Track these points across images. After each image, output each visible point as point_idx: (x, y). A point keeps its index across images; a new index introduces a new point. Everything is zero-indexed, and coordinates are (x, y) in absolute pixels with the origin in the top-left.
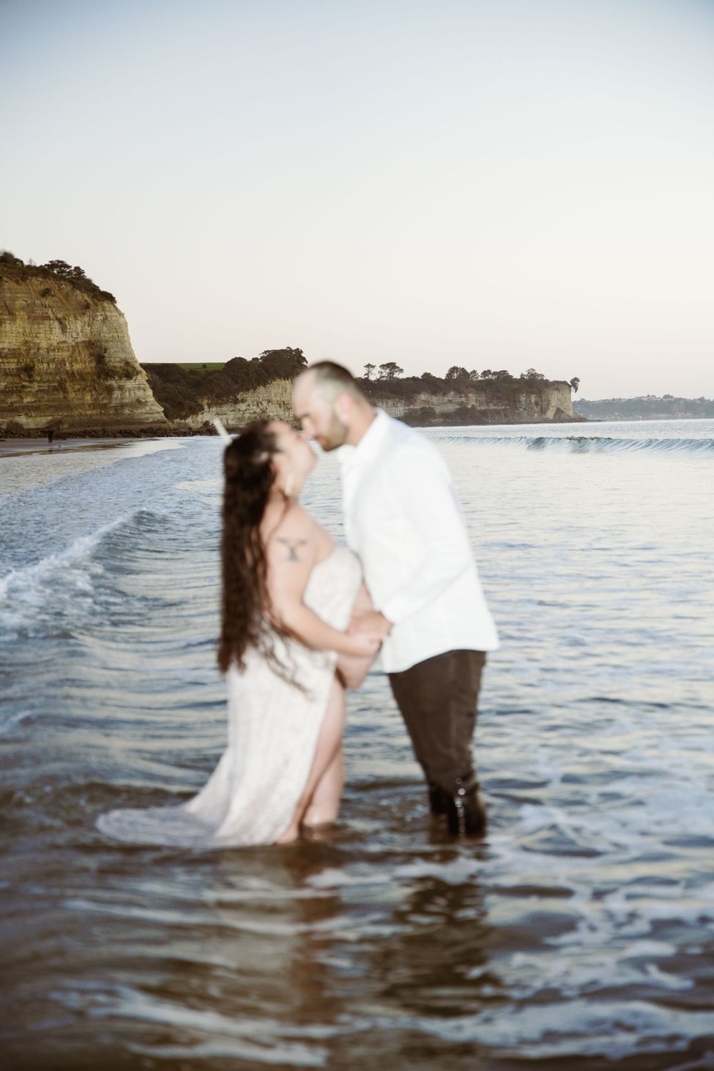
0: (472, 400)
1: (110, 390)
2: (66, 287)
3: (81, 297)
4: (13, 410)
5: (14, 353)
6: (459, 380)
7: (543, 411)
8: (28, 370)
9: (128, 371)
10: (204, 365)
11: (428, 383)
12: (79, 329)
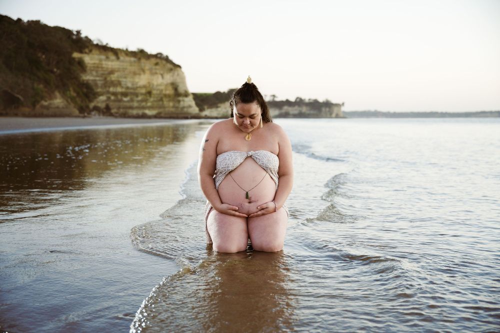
0: (304, 109)
1: (179, 101)
2: (164, 62)
3: (169, 66)
4: (144, 108)
5: (144, 87)
6: (299, 102)
7: (331, 114)
8: (149, 93)
9: (186, 95)
10: (205, 94)
11: (288, 103)
12: (169, 78)
